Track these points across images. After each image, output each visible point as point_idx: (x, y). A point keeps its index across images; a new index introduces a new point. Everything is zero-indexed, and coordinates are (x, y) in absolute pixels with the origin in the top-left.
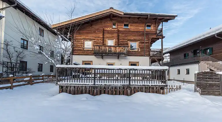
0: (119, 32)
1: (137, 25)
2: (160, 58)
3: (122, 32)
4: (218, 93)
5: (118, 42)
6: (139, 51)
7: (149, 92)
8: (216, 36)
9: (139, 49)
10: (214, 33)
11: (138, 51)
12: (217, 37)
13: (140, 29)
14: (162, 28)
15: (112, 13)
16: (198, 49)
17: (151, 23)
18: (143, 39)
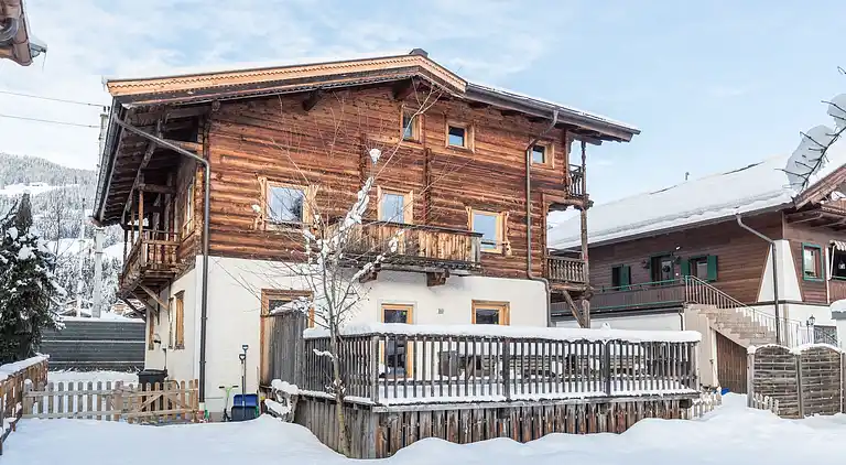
0: (428, 159)
1: (498, 138)
2: (578, 288)
3: (442, 163)
4: (794, 410)
5: (428, 208)
6: (509, 253)
7: (654, 416)
8: (739, 220)
9: (508, 247)
10: (734, 212)
11: (503, 254)
12: (743, 225)
13: (508, 158)
14: (584, 165)
15: (418, 73)
16: (669, 256)
17: (547, 140)
18: (521, 203)
